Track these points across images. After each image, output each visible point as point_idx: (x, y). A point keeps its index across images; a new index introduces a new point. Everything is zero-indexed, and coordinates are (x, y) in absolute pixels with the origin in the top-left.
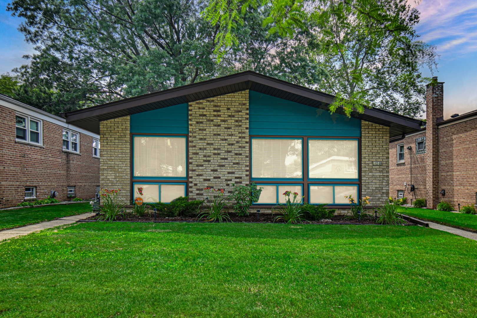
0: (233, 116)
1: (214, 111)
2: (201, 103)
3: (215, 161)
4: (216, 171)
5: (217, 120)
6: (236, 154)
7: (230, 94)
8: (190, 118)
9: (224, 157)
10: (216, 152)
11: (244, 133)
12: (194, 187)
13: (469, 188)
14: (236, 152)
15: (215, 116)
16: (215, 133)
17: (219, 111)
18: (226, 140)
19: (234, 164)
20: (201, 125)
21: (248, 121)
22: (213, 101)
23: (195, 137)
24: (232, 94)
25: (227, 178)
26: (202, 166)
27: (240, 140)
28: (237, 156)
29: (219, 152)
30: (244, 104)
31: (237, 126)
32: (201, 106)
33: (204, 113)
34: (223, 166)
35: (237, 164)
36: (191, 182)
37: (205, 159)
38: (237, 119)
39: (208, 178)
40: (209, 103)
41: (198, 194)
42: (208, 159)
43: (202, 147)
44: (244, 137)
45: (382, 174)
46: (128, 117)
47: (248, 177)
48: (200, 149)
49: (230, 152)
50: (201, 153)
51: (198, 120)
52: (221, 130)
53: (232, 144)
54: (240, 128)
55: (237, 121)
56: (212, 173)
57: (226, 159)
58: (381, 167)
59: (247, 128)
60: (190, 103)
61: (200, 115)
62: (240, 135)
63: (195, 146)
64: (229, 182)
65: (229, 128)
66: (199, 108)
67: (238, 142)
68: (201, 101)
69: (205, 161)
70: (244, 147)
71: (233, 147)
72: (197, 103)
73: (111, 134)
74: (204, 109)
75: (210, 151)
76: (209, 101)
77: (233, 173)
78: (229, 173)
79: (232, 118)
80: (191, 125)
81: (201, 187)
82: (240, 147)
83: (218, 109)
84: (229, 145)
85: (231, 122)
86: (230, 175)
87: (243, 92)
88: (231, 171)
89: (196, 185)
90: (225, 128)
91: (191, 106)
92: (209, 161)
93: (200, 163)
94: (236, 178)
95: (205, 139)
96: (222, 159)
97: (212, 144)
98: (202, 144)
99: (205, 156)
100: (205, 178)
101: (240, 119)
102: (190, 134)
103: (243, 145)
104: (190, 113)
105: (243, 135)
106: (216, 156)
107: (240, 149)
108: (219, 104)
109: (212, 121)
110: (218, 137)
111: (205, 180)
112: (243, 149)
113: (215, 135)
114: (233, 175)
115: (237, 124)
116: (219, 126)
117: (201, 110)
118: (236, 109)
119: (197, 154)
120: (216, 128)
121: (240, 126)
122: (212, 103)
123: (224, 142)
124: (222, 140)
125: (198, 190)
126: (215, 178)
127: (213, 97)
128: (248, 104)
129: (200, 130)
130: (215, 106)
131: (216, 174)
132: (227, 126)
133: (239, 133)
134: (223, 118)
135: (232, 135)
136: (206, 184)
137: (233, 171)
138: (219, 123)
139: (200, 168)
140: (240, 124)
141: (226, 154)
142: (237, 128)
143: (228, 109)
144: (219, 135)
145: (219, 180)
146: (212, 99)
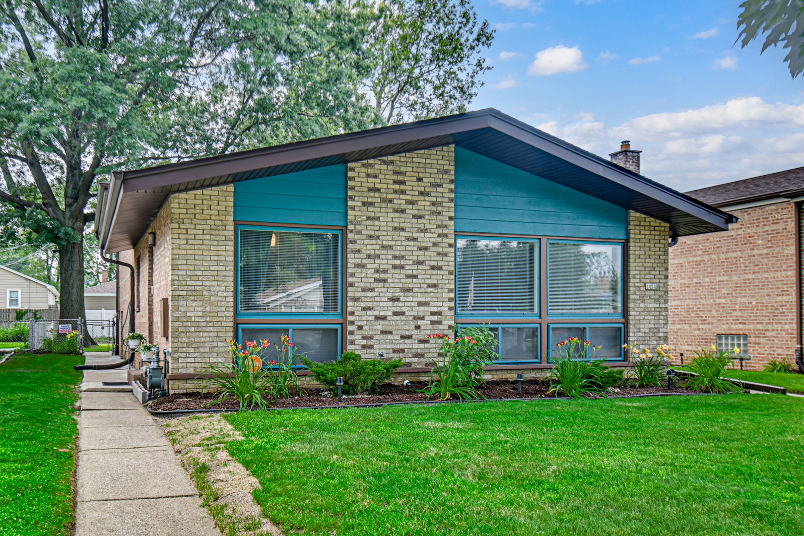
0: (428, 194)
1: (395, 182)
2: (371, 165)
3: (396, 279)
4: (397, 299)
5: (400, 201)
6: (433, 268)
7: (422, 151)
8: (350, 193)
9: (410, 272)
10: (397, 262)
11: (446, 227)
12: (357, 332)
13: (701, 326)
14: (432, 263)
15: (395, 192)
16: (396, 225)
17: (402, 183)
18: (415, 239)
19: (429, 286)
20: (371, 209)
21: (452, 205)
22: (392, 162)
23: (359, 232)
24: (426, 151)
25: (415, 314)
26: (372, 290)
27: (439, 240)
28: (434, 272)
29: (403, 262)
30: (447, 172)
31: (433, 213)
32: (370, 171)
33: (377, 186)
34: (410, 290)
35: (435, 286)
36: (352, 323)
37: (377, 276)
38: (434, 199)
39: (383, 314)
40: (384, 167)
41: (364, 347)
42: (383, 276)
43: (372, 252)
44: (446, 236)
45: (658, 306)
46: (231, 188)
47: (452, 313)
48: (369, 256)
49: (421, 263)
50: (371, 265)
51: (365, 200)
52: (406, 221)
53: (426, 249)
54: (439, 217)
55: (433, 204)
56: (390, 303)
57: (415, 277)
58: (658, 293)
59: (451, 218)
60: (350, 165)
61: (370, 190)
62: (440, 231)
63: (359, 251)
64: (420, 322)
65: (420, 217)
66: (368, 176)
67: (435, 244)
68: (371, 161)
69: (378, 280)
70: (446, 255)
71: (427, 253)
72: (364, 166)
73: (195, 221)
74: (376, 177)
75: (386, 261)
76: (384, 162)
77: (427, 304)
78: (420, 304)
79: (427, 198)
80: (353, 208)
81: (370, 333)
82: (439, 254)
83: (401, 178)
84: (420, 249)
85: (424, 204)
86: (422, 308)
87: (445, 148)
88: (423, 300)
89: (360, 328)
90: (414, 216)
91: (352, 169)
92: (385, 281)
93: (368, 285)
94: (433, 313)
95: (378, 237)
96: (408, 276)
97: (390, 247)
98: (371, 247)
99: (377, 271)
100: (376, 313)
101: (439, 200)
102: (350, 227)
103: (445, 250)
104: (350, 183)
105: (445, 231)
106: (398, 271)
107: (439, 258)
108: (403, 169)
109: (391, 201)
110: (402, 233)
111: (378, 318)
112: (445, 258)
113: (395, 229)
114: (427, 308)
115: (434, 208)
116: (403, 211)
117: (371, 180)
118: (432, 180)
119: (362, 266)
120: (397, 215)
121: (439, 213)
122: (391, 167)
123: (412, 243)
124: (408, 239)
125: (364, 338)
126: (395, 314)
127: (393, 154)
128: (453, 172)
129: (368, 218)
130: (397, 173)
131: (397, 308)
132: (416, 212)
133: (438, 227)
134: (410, 198)
135: (425, 231)
136: (380, 326)
137: (428, 300)
138: (403, 207)
139: (369, 294)
140: (440, 209)
141: (415, 267)
142: (434, 217)
143: (420, 180)
144: (403, 229)
145: (403, 318)
146: (390, 158)
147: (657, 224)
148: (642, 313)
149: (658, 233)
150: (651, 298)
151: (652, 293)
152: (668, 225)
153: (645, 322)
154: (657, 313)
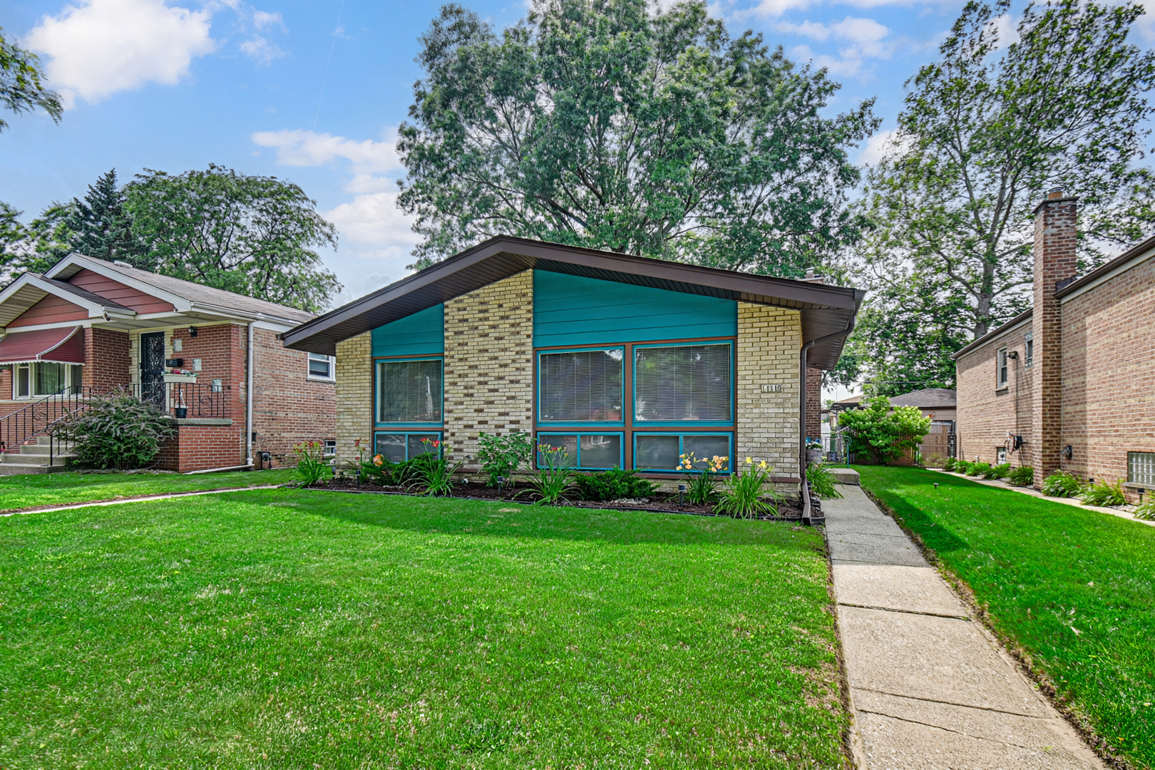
0: (507, 317)
1: (480, 312)
2: (461, 301)
3: (481, 393)
4: (481, 411)
5: (484, 327)
6: (512, 382)
7: (502, 281)
8: (446, 326)
9: (492, 387)
10: (482, 379)
11: (524, 344)
12: (451, 438)
14: (512, 378)
15: (480, 320)
16: (481, 348)
17: (486, 311)
18: (496, 358)
19: (509, 398)
20: (461, 337)
21: (530, 324)
22: (478, 295)
23: (452, 357)
24: (506, 280)
25: (497, 423)
26: (461, 403)
27: (518, 357)
28: (513, 386)
29: (486, 379)
30: (524, 295)
31: (513, 333)
32: (460, 305)
33: (466, 317)
34: (492, 402)
35: (513, 398)
36: (447, 431)
37: (466, 391)
38: (513, 321)
39: (470, 423)
40: (472, 300)
41: (456, 450)
42: (471, 391)
43: (462, 372)
44: (523, 352)
45: (781, 411)
46: (368, 334)
47: (530, 421)
48: (460, 376)
49: (501, 378)
50: (461, 382)
51: (456, 330)
52: (489, 343)
53: (506, 366)
54: (517, 337)
55: (513, 325)
56: (476, 414)
57: (496, 390)
58: (780, 395)
59: (528, 336)
60: (446, 303)
61: (460, 321)
62: (518, 349)
63: (452, 372)
64: (500, 430)
65: (501, 338)
66: (459, 310)
67: (514, 361)
68: (461, 297)
69: (466, 395)
70: (524, 369)
71: (507, 370)
72: (456, 302)
74: (465, 309)
75: (473, 378)
76: (471, 296)
77: (506, 414)
78: (501, 414)
79: (507, 321)
80: (448, 338)
81: (460, 439)
82: (517, 369)
83: (484, 307)
84: (501, 366)
85: (505, 326)
86: (503, 418)
87: (523, 274)
88: (503, 410)
89: (453, 434)
90: (496, 338)
91: (447, 307)
92: (472, 395)
93: (458, 400)
94: (512, 422)
95: (466, 359)
96: (491, 391)
97: (476, 367)
98: (460, 368)
99: (466, 388)
100: (465, 423)
101: (517, 321)
102: (446, 353)
103: (523, 365)
104: (446, 318)
105: (523, 348)
106: (482, 386)
107: (518, 373)
108: (486, 299)
109: (476, 328)
110: (486, 354)
111: (466, 427)
112: (523, 373)
113: (480, 351)
114: (507, 418)
115: (513, 329)
116: (486, 335)
117: (461, 313)
118: (511, 305)
119: (454, 384)
120: (482, 339)
121: (518, 333)
122: (476, 300)
123: (494, 362)
124: (491, 359)
125: (455, 442)
126: (480, 423)
127: (478, 288)
128: (530, 295)
129: (459, 344)
130: (482, 303)
131: (481, 417)
132: (497, 335)
133: (517, 345)
134: (492, 323)
135: (505, 350)
136: (468, 433)
137: (507, 410)
138: (486, 331)
139: (460, 407)
140: (518, 329)
141: (496, 382)
142: (513, 337)
143: (501, 306)
144: (486, 351)
145: (486, 426)
146: (476, 292)
147: (782, 313)
148: (755, 420)
149: (782, 323)
150: (769, 402)
151: (773, 395)
152: (798, 312)
153: (760, 430)
154: (781, 420)
